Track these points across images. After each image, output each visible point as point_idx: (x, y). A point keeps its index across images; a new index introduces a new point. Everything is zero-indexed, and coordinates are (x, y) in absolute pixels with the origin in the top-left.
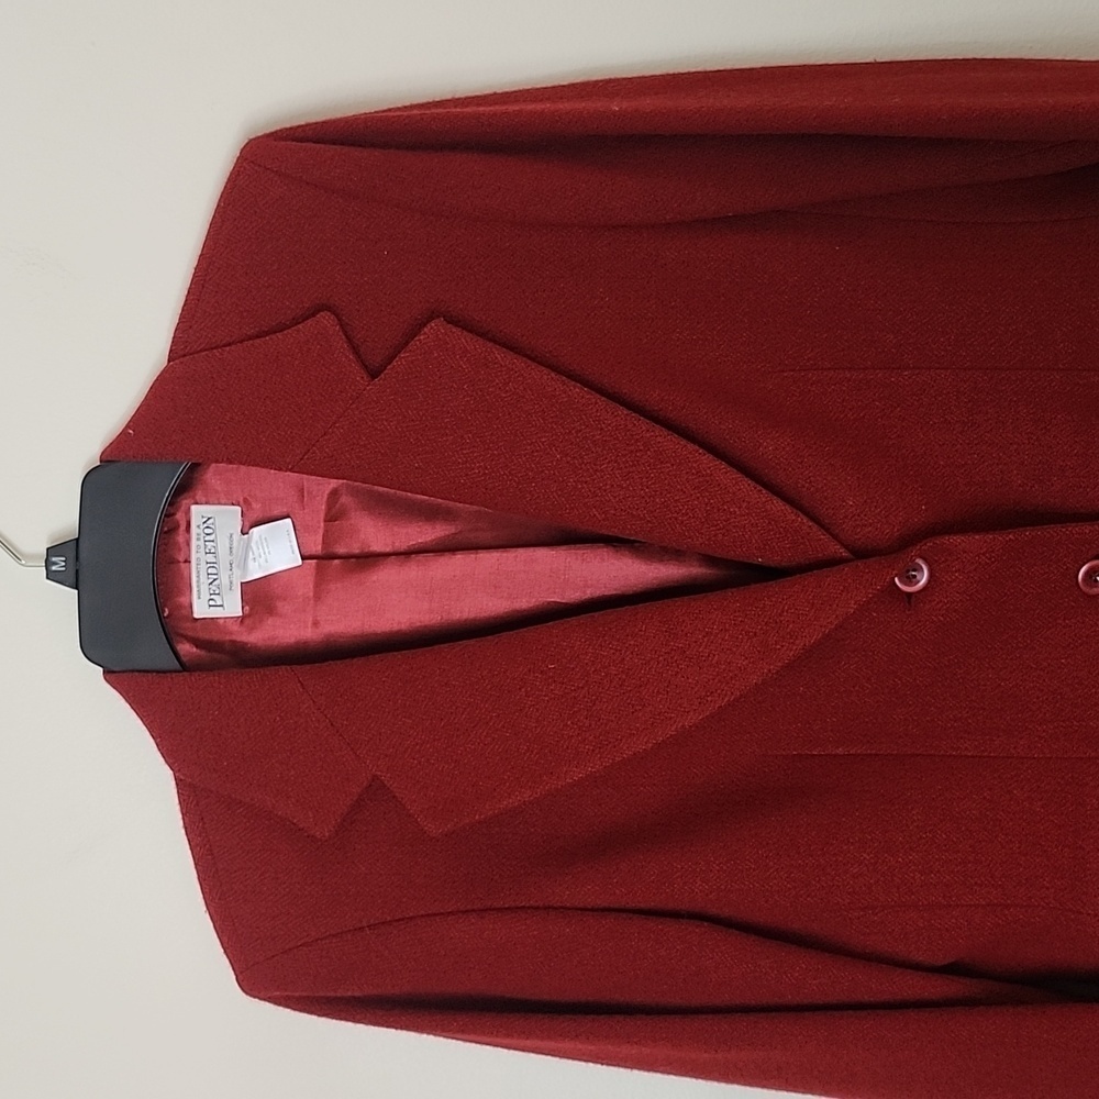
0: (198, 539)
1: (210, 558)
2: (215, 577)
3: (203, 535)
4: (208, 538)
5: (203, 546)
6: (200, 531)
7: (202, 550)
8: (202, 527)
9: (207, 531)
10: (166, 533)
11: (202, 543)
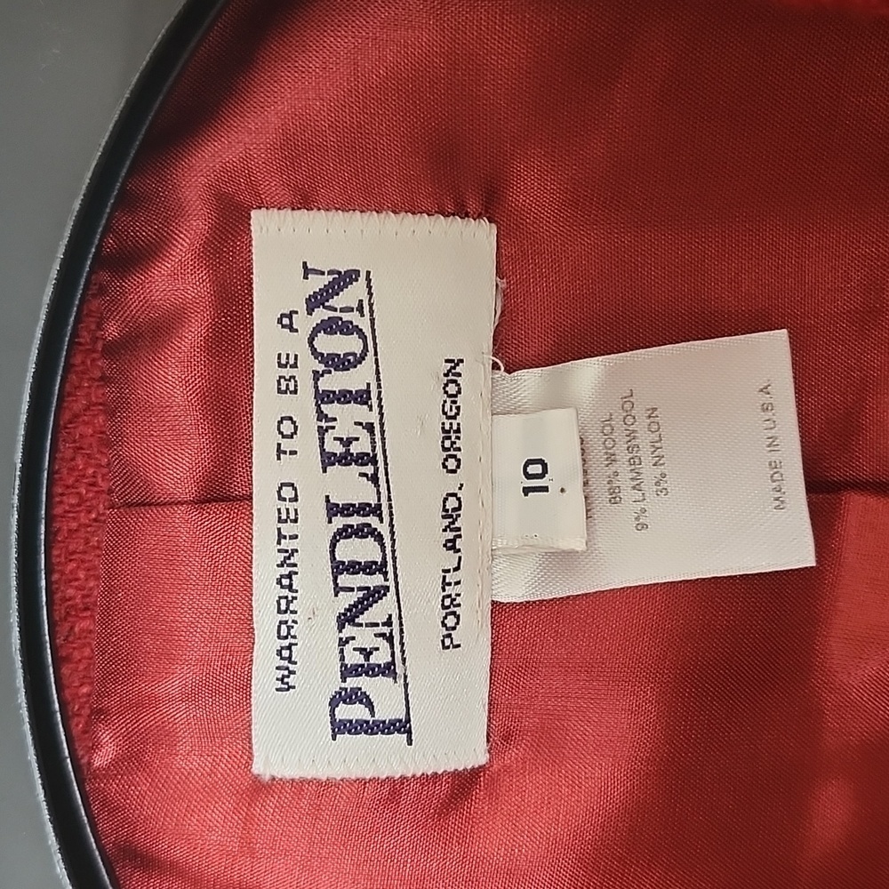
0: (286, 387)
1: (350, 486)
2: (376, 580)
3: (309, 364)
4: (335, 381)
5: (309, 424)
6: (296, 344)
7: (307, 442)
8: (305, 323)
9: (331, 344)
10: (112, 350)
11: (303, 406)
